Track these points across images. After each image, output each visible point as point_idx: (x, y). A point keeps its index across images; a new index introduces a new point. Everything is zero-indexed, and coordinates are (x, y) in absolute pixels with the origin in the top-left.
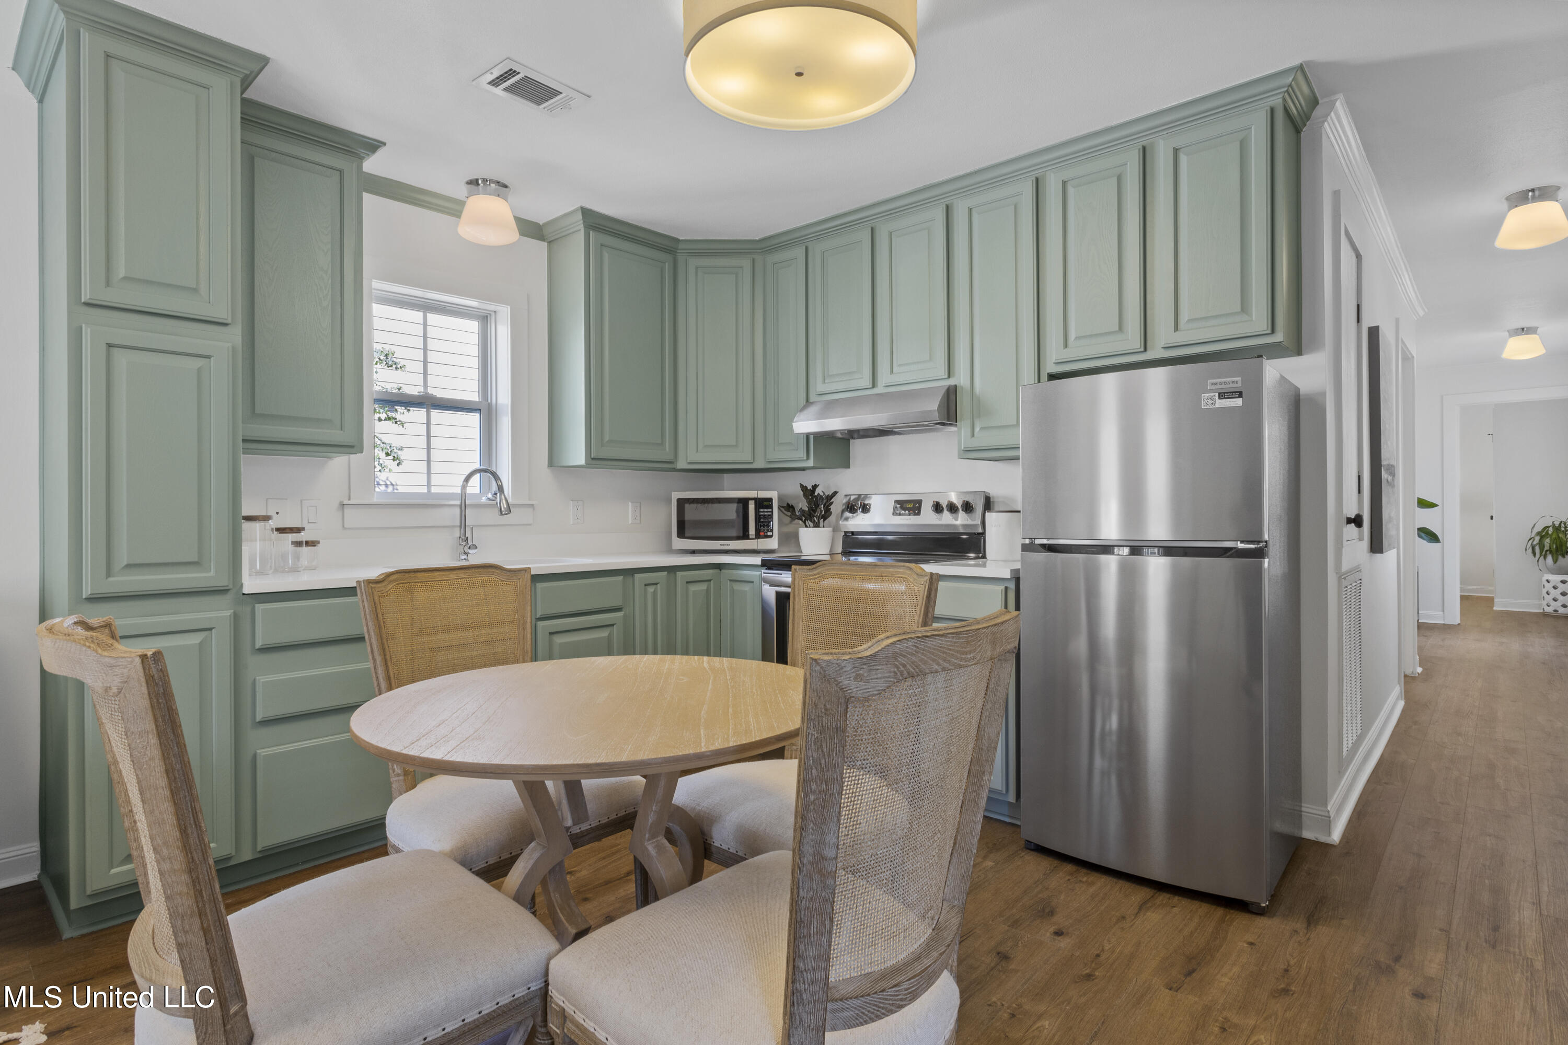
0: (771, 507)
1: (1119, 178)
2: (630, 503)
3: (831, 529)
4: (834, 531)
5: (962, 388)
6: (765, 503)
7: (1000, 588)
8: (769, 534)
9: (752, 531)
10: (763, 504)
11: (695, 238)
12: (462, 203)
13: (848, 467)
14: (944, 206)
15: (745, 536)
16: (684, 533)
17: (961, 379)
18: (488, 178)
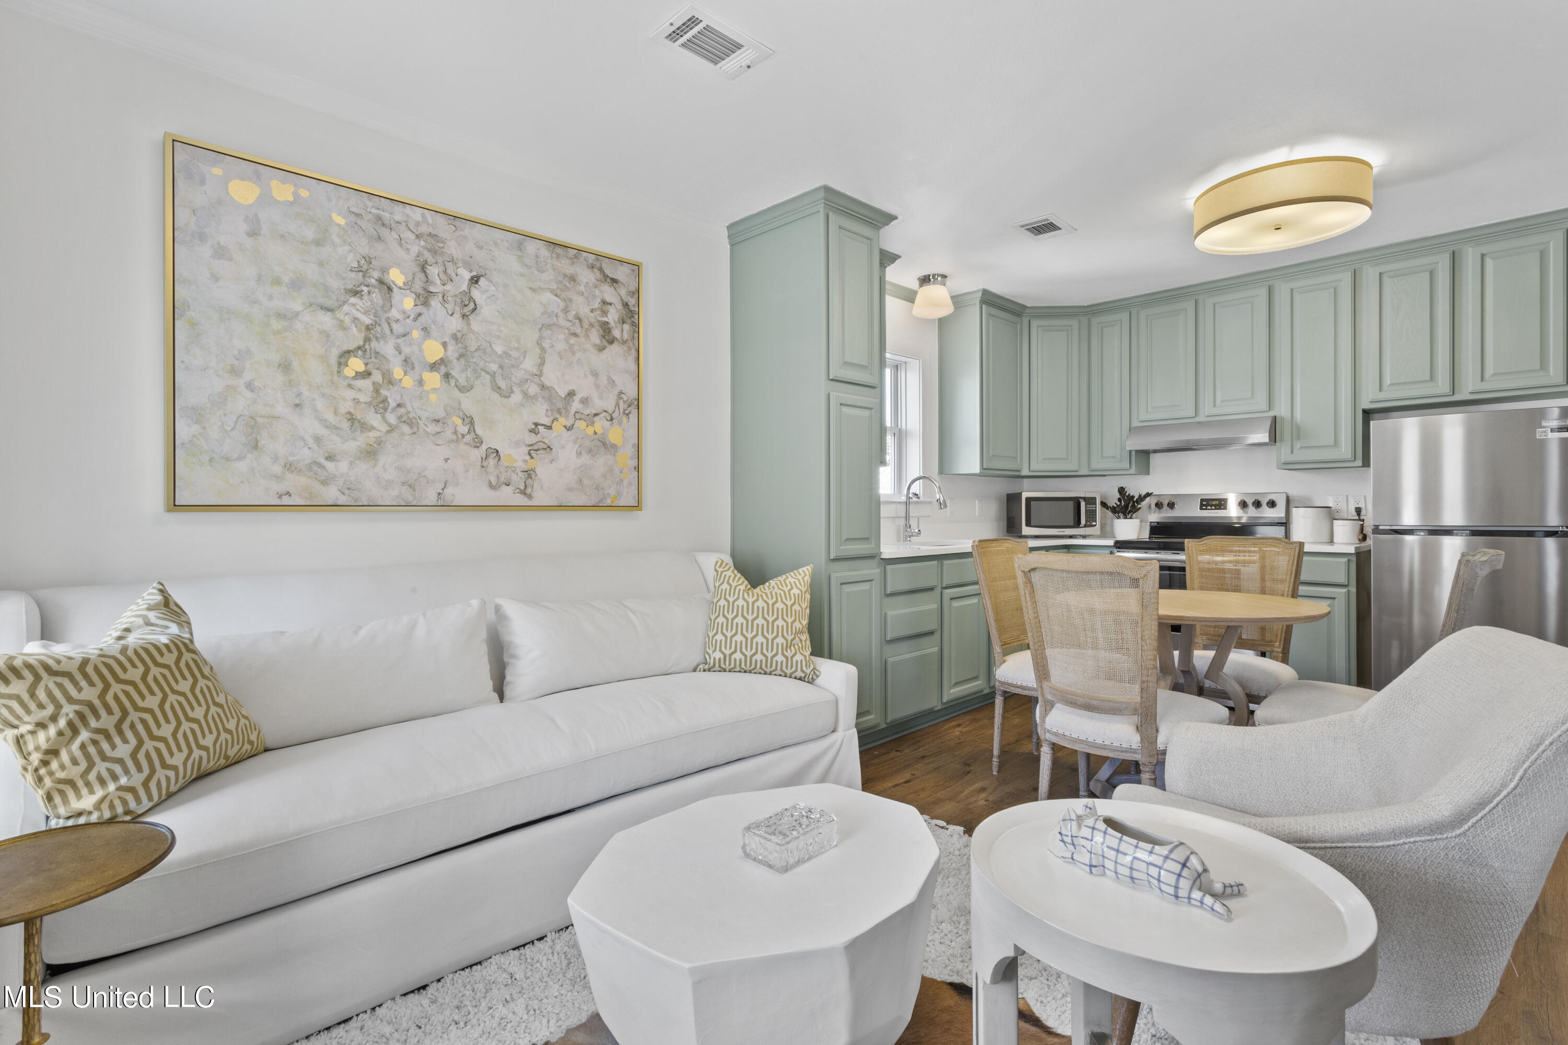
0: (1095, 504)
1: (1432, 274)
2: (977, 501)
3: (1138, 520)
4: (1141, 521)
5: (1282, 419)
6: (1091, 501)
7: (1345, 560)
8: (1094, 523)
9: (1083, 522)
10: (1090, 501)
11: (1039, 305)
12: (915, 293)
13: (1148, 473)
14: (1267, 287)
15: (1077, 524)
16: (1030, 523)
17: (1282, 410)
18: (937, 273)
